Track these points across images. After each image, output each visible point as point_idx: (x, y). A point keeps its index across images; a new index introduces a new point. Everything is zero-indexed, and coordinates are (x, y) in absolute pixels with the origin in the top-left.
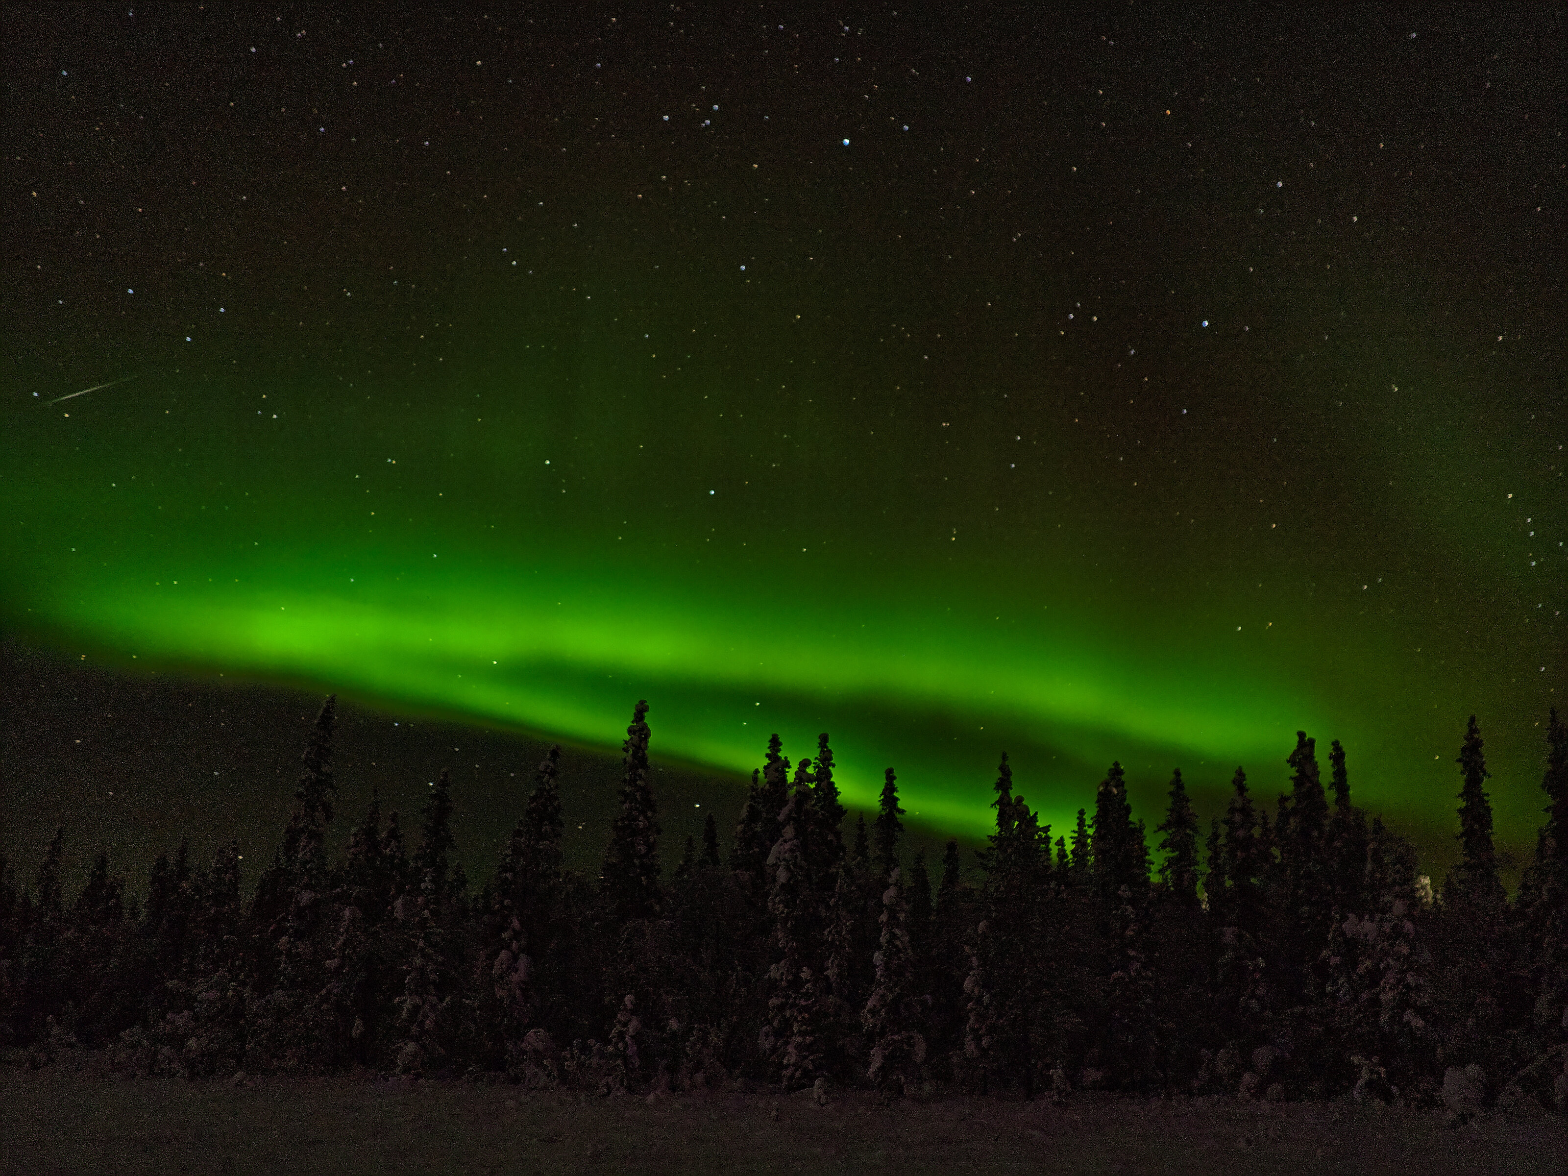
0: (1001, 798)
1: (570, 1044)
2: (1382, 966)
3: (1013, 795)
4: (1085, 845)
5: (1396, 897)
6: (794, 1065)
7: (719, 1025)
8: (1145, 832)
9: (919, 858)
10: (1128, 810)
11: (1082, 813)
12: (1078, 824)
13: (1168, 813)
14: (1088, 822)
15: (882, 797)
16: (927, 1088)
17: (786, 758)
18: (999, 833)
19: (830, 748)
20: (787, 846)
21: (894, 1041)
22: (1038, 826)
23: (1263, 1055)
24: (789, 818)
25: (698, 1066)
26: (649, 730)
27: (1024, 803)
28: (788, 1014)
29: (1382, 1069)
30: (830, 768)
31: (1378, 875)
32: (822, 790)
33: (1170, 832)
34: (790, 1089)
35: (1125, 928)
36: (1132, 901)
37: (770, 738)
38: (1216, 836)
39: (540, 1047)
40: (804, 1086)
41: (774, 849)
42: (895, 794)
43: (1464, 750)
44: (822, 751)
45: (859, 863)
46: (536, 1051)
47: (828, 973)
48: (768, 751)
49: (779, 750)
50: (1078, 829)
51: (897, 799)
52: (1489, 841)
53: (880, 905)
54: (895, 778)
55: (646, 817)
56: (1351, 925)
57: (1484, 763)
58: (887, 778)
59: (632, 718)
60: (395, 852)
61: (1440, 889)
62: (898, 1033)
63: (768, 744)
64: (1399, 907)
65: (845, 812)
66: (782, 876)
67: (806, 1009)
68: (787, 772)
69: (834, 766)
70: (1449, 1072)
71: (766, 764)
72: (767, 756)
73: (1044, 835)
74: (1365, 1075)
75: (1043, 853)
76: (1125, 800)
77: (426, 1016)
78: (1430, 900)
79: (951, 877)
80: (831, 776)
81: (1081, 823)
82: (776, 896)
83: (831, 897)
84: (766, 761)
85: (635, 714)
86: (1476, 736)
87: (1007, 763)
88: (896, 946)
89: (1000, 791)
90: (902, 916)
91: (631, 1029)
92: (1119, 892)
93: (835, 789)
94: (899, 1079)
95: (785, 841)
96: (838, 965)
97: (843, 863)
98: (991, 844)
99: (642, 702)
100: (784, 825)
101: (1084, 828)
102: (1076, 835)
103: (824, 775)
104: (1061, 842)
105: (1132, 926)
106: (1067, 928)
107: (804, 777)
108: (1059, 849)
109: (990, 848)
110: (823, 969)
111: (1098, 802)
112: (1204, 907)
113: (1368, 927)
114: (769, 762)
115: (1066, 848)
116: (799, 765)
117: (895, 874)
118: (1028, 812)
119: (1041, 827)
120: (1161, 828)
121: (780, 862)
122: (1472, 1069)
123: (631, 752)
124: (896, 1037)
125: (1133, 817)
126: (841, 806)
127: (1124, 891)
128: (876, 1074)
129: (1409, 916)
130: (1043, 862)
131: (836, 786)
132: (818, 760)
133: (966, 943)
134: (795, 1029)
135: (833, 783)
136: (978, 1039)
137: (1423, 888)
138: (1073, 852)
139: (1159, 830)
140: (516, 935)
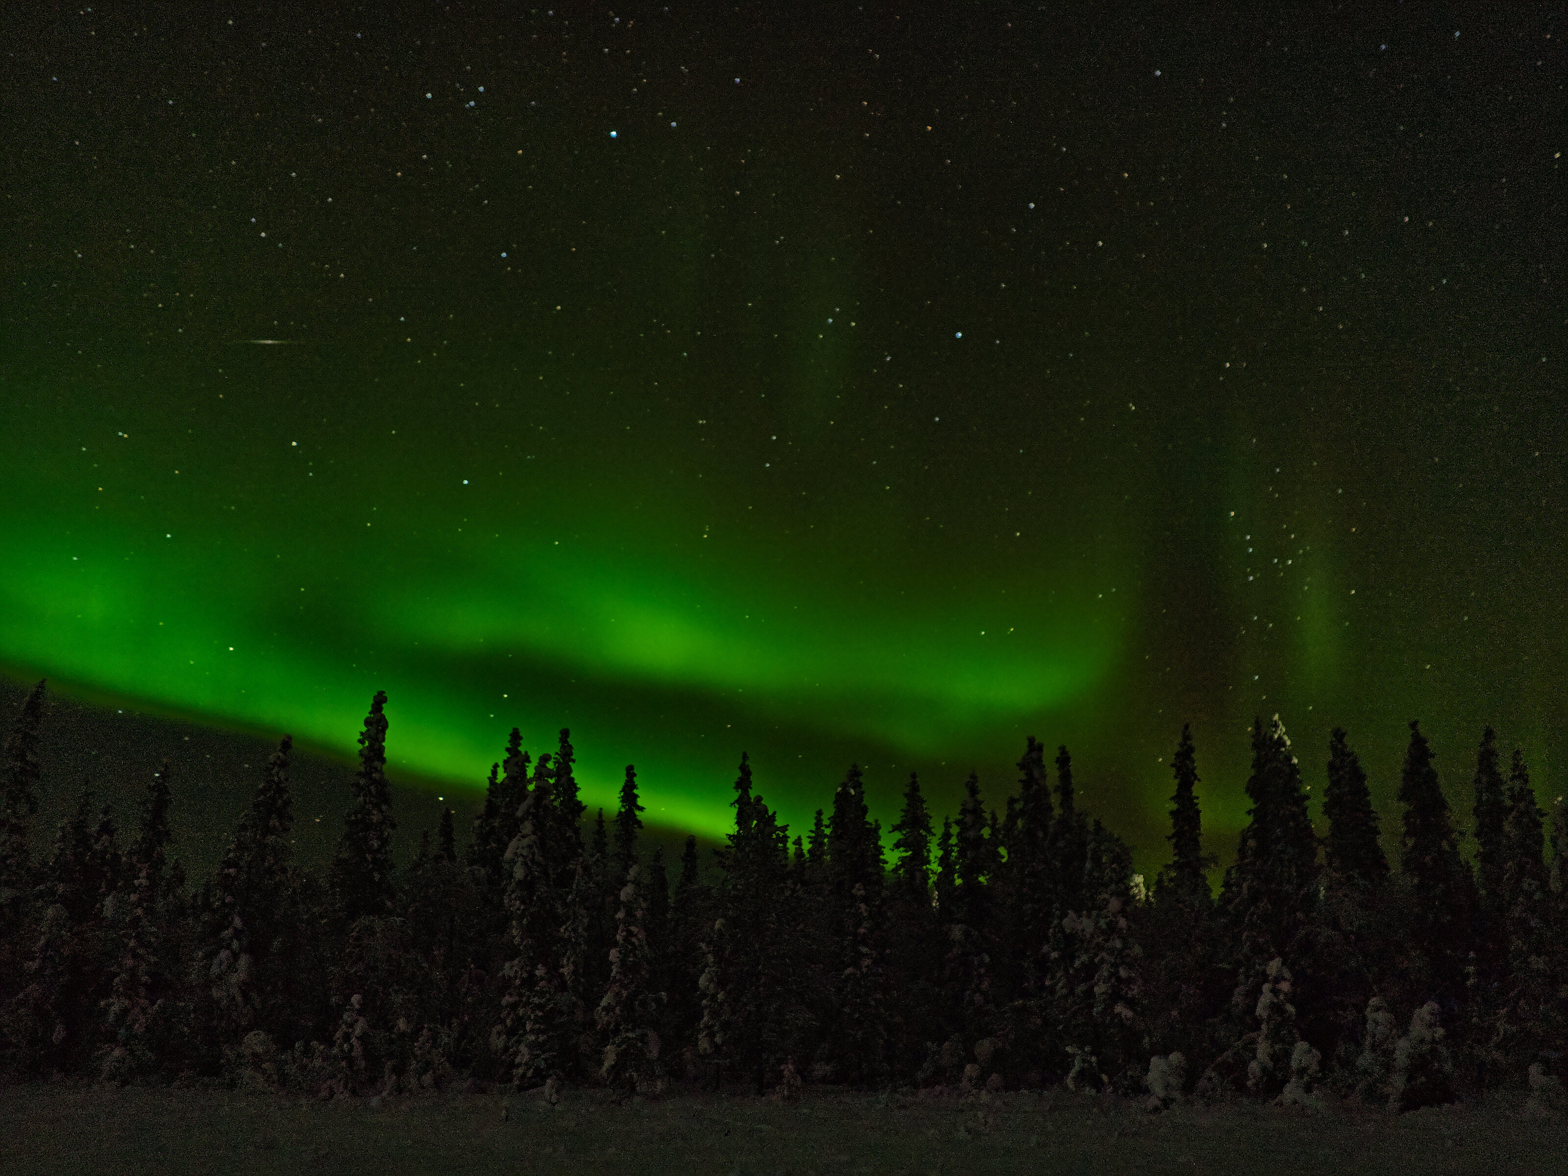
0: (740, 797)
1: (292, 1047)
2: (1096, 960)
3: (753, 794)
4: (822, 844)
5: (1112, 895)
6: (526, 1064)
7: (449, 1026)
8: (881, 832)
9: (658, 857)
10: (865, 810)
11: (819, 813)
12: (816, 824)
13: (903, 814)
14: (826, 822)
15: (622, 794)
16: (660, 1085)
17: (526, 752)
18: (738, 832)
19: (570, 743)
20: (525, 842)
21: (629, 1038)
22: (776, 826)
23: (985, 1047)
24: (527, 813)
25: (427, 1066)
26: (387, 723)
27: (763, 802)
28: (521, 1011)
29: (1094, 1059)
30: (571, 763)
31: (1096, 874)
32: (562, 786)
33: (904, 832)
34: (521, 1089)
35: (858, 925)
36: (865, 899)
37: (511, 731)
38: (947, 836)
39: (259, 1049)
40: (535, 1086)
41: (513, 844)
42: (635, 791)
43: (1178, 755)
44: (562, 747)
45: (597, 860)
46: (255, 1055)
47: (565, 971)
48: (509, 746)
49: (519, 745)
50: (816, 829)
51: (636, 796)
52: (1197, 842)
53: (618, 904)
54: (635, 775)
55: (381, 811)
56: (1070, 922)
57: (1195, 768)
58: (627, 776)
59: (370, 709)
60: (106, 847)
61: (1153, 889)
62: (633, 1030)
63: (509, 738)
64: (1115, 904)
65: (585, 807)
66: (519, 873)
67: (540, 1007)
68: (527, 767)
69: (574, 761)
70: (1154, 1060)
71: (506, 758)
72: (507, 750)
73: (781, 834)
74: (1077, 1066)
75: (781, 853)
76: (862, 800)
77: (135, 1021)
78: (1143, 896)
79: (690, 875)
80: (570, 771)
81: (819, 824)
82: (513, 892)
83: (568, 894)
84: (506, 755)
85: (373, 705)
86: (1189, 742)
87: (747, 763)
88: (633, 944)
89: (740, 790)
90: (639, 914)
91: (358, 1031)
92: (853, 891)
93: (575, 785)
94: (631, 1076)
95: (524, 837)
96: (574, 962)
97: (581, 859)
98: (729, 843)
99: (381, 693)
100: (522, 820)
101: (822, 828)
102: (813, 835)
103: (563, 770)
104: (798, 842)
105: (865, 924)
106: (801, 926)
107: (543, 770)
108: (796, 848)
109: (728, 847)
110: (557, 966)
111: (835, 802)
112: (934, 905)
113: (1086, 925)
114: (509, 756)
115: (803, 847)
116: (540, 760)
117: (633, 872)
118: (766, 811)
119: (779, 826)
120: (896, 828)
121: (518, 857)
122: (1175, 1057)
123: (367, 744)
124: (631, 1035)
125: (869, 818)
126: (580, 802)
127: (859, 890)
128: (609, 1072)
129: (1123, 912)
130: (780, 861)
131: (576, 782)
132: (559, 755)
133: (703, 941)
134: (528, 1027)
135: (573, 779)
136: (711, 1035)
137: (1137, 886)
138: (809, 851)
139: (893, 831)
140: (237, 934)
